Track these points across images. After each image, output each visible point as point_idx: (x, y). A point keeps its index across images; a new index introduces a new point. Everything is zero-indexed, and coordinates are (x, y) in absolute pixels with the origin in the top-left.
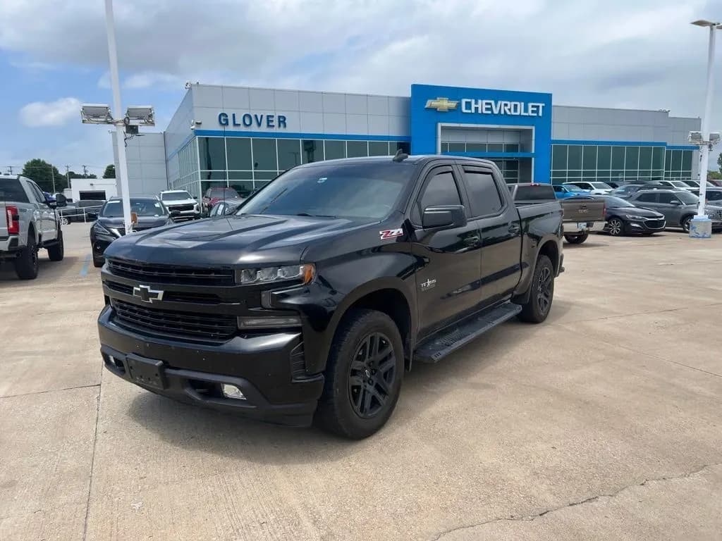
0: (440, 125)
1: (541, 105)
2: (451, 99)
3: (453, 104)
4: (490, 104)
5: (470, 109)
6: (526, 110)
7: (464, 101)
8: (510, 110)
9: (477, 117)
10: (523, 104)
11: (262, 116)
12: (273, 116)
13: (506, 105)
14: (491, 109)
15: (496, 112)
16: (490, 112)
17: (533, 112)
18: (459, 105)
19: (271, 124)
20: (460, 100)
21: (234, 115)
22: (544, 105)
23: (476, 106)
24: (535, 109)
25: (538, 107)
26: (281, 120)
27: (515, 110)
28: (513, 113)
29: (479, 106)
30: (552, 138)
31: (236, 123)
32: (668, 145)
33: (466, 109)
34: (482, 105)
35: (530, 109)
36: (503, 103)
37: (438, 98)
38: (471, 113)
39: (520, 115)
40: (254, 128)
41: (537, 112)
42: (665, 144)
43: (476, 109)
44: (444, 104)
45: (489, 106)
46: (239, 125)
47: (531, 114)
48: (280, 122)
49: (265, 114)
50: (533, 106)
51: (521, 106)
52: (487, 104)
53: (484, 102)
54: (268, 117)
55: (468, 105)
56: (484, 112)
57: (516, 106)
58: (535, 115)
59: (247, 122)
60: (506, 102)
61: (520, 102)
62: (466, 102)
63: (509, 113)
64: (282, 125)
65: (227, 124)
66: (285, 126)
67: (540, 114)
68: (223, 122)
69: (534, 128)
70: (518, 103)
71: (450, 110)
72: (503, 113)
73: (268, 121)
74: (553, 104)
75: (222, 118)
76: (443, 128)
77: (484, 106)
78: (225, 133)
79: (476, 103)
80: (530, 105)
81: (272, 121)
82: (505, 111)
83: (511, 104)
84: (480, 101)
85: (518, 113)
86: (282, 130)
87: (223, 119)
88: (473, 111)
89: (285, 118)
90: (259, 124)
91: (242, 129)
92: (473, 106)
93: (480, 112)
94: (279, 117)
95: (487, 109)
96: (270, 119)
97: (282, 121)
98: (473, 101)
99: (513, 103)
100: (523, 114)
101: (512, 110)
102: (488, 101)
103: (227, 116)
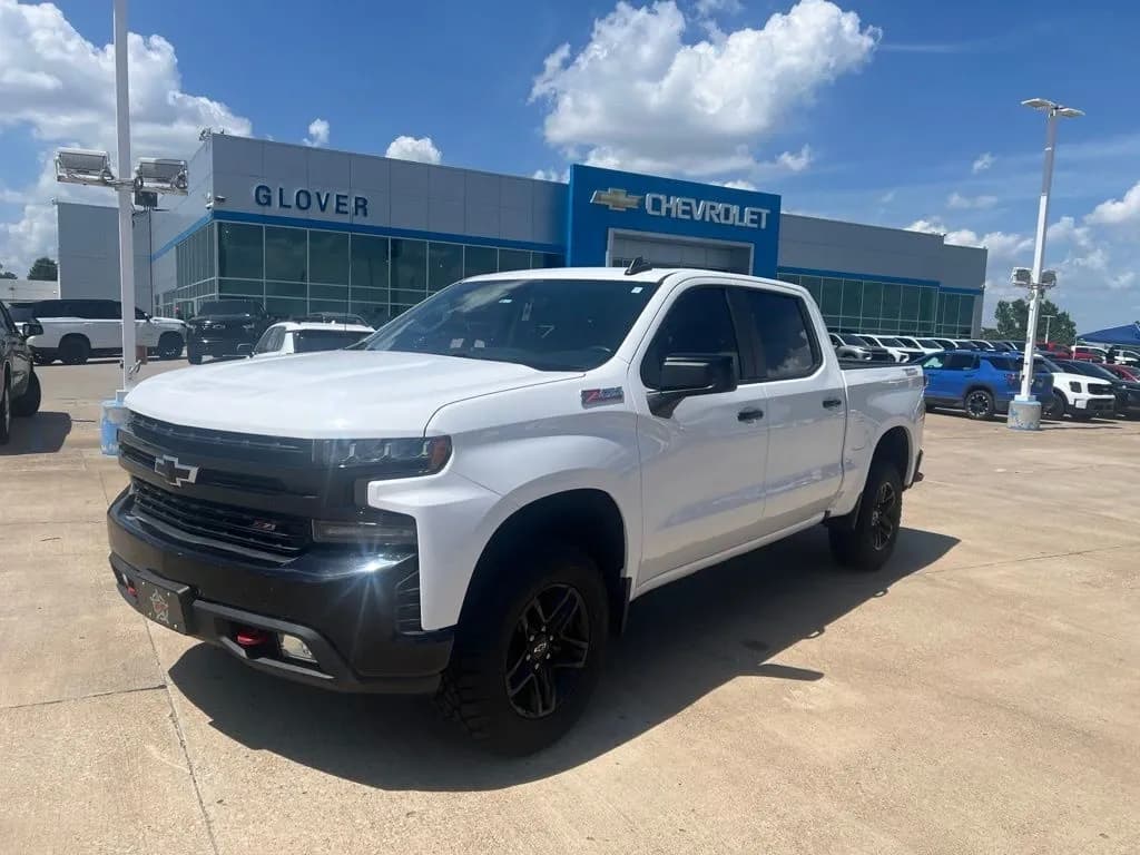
0: (611, 231)
1: (765, 212)
2: (630, 192)
3: (632, 201)
4: (689, 204)
5: (659, 210)
6: (741, 219)
7: (650, 197)
8: (718, 215)
9: (669, 223)
10: (737, 208)
11: (328, 195)
12: (346, 197)
13: (713, 208)
14: (690, 213)
15: (697, 217)
16: (687, 217)
17: (752, 221)
18: (643, 201)
19: (341, 208)
20: (644, 194)
21: (281, 190)
22: (768, 211)
23: (668, 206)
24: (755, 217)
25: (759, 214)
26: (360, 203)
27: (727, 218)
28: (723, 221)
29: (673, 206)
30: (780, 263)
31: (285, 203)
32: (942, 285)
33: (653, 209)
34: (676, 203)
35: (748, 217)
36: (709, 204)
37: (611, 189)
38: (661, 217)
39: (733, 225)
40: (314, 214)
41: (758, 221)
42: (937, 284)
43: (669, 210)
44: (619, 199)
45: (688, 208)
46: (289, 207)
47: (750, 225)
48: (357, 207)
50: (753, 213)
52: (684, 204)
53: (681, 200)
54: (339, 197)
55: (656, 204)
57: (727, 210)
58: (755, 226)
59: (304, 204)
60: (712, 204)
62: (654, 200)
63: (716, 220)
64: (360, 211)
65: (269, 203)
66: (365, 214)
67: (763, 225)
68: (263, 201)
69: (752, 246)
70: (731, 206)
71: (629, 210)
72: (707, 219)
73: (339, 204)
74: (782, 212)
75: (262, 193)
76: (617, 237)
77: (681, 207)
78: (264, 218)
80: (748, 210)
81: (345, 205)
82: (711, 217)
83: (720, 207)
84: (674, 199)
85: (730, 222)
86: (359, 220)
87: (263, 195)
88: (664, 213)
89: (365, 201)
90: (323, 208)
91: (295, 213)
92: (664, 206)
93: (673, 215)
94: (357, 199)
95: (684, 212)
96: (341, 201)
97: (362, 205)
98: (664, 198)
99: (723, 206)
100: (737, 223)
101: (722, 216)
102: (687, 200)
103: (269, 191)
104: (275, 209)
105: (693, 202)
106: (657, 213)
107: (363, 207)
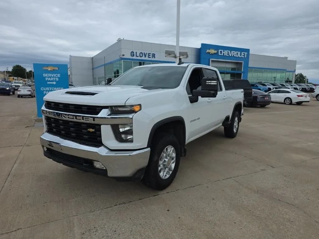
0: (211, 59)
1: (246, 53)
2: (215, 50)
3: (216, 52)
4: (228, 52)
6: (241, 55)
7: (220, 50)
8: (235, 55)
9: (224, 57)
10: (240, 52)
11: (146, 53)
12: (150, 54)
13: (234, 53)
14: (229, 54)
15: (230, 55)
16: (228, 55)
17: (243, 56)
18: (218, 52)
19: (150, 56)
20: (218, 50)
21: (136, 52)
22: (247, 53)
24: (244, 55)
25: (245, 54)
27: (237, 55)
28: (236, 56)
29: (225, 53)
30: (249, 66)
31: (137, 55)
32: (287, 70)
34: (226, 53)
35: (242, 55)
36: (233, 52)
37: (211, 49)
40: (143, 58)
41: (244, 56)
43: (224, 54)
44: (213, 51)
45: (228, 53)
47: (242, 57)
48: (153, 56)
49: (148, 52)
50: (243, 54)
51: (239, 53)
52: (227, 52)
53: (227, 51)
54: (149, 54)
55: (221, 52)
56: (226, 55)
57: (237, 53)
59: (141, 55)
60: (234, 52)
61: (239, 52)
62: (220, 51)
64: (154, 57)
65: (134, 56)
66: (155, 58)
67: (246, 57)
68: (132, 55)
69: (243, 62)
70: (238, 52)
71: (215, 53)
72: (233, 56)
73: (149, 55)
74: (250, 53)
75: (132, 53)
77: (227, 53)
78: (133, 59)
79: (224, 52)
80: (242, 53)
81: (150, 55)
82: (233, 55)
83: (236, 53)
84: (225, 51)
85: (238, 56)
86: (153, 59)
87: (132, 54)
88: (223, 54)
89: (155, 55)
90: (145, 56)
91: (139, 58)
92: (223, 53)
93: (225, 55)
94: (153, 54)
95: (227, 54)
97: (154, 55)
98: (223, 51)
99: (237, 52)
100: (239, 56)
101: (236, 55)
102: (228, 51)
103: (134, 53)
104: (135, 57)
105: (229, 52)
106: (221, 55)
107: (154, 56)
